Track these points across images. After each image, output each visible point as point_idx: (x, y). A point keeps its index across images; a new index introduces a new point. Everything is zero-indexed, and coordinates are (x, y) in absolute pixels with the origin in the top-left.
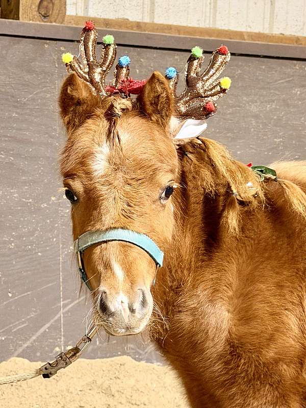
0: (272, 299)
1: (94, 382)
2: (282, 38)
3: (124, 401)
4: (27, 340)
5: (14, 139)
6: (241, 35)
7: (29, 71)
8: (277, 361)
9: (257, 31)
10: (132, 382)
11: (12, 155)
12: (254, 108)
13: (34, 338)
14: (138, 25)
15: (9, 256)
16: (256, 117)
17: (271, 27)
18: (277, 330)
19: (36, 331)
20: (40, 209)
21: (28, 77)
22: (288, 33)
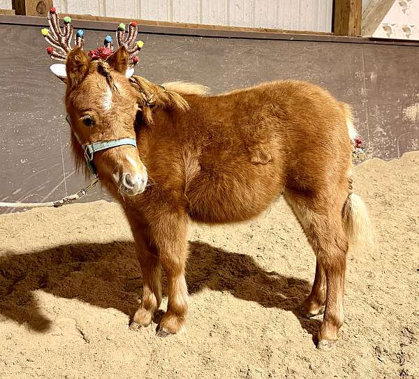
0: (166, 157)
1: (86, 215)
2: (178, 24)
3: (102, 223)
4: (46, 195)
5: (29, 85)
6: (155, 23)
7: (34, 45)
8: (170, 190)
9: (164, 21)
10: (106, 213)
11: (28, 94)
12: (164, 63)
13: (50, 194)
14: (97, 18)
15: (31, 150)
16: (166, 68)
17: (171, 18)
18: (170, 173)
19: (51, 190)
20: (47, 123)
21: (34, 48)
22: (181, 22)
